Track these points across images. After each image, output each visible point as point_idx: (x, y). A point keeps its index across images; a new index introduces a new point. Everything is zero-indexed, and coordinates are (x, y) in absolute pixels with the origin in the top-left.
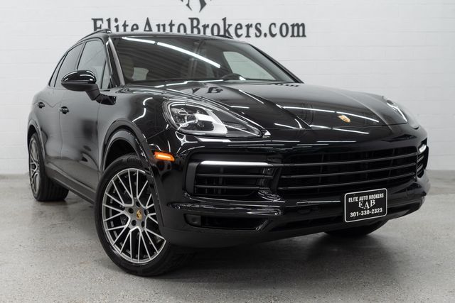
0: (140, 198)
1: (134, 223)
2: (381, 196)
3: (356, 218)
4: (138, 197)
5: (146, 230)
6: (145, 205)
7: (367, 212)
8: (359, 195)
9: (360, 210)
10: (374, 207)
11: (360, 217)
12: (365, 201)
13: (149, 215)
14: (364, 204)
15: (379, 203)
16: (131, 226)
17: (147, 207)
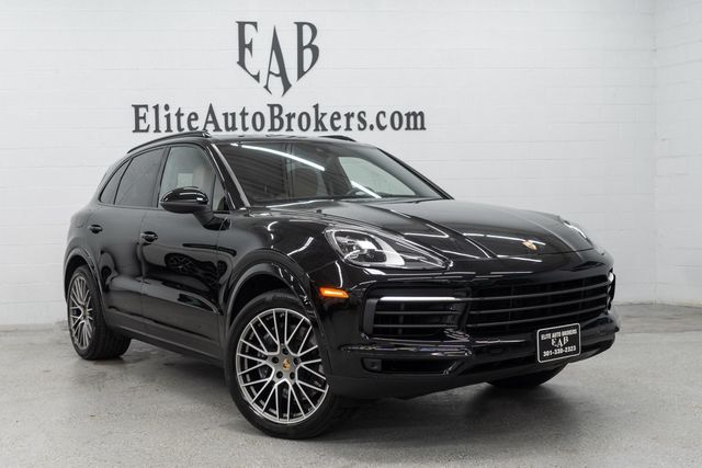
0: (289, 345)
1: (279, 375)
2: (574, 332)
3: (550, 357)
4: (287, 343)
5: (298, 382)
6: (296, 352)
7: (561, 351)
8: (551, 332)
9: (553, 348)
10: (567, 345)
11: (553, 356)
12: (558, 339)
13: (302, 364)
14: (557, 342)
15: (573, 340)
16: (276, 379)
17: (299, 354)
